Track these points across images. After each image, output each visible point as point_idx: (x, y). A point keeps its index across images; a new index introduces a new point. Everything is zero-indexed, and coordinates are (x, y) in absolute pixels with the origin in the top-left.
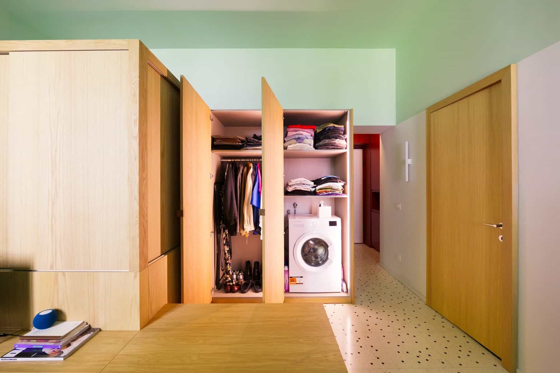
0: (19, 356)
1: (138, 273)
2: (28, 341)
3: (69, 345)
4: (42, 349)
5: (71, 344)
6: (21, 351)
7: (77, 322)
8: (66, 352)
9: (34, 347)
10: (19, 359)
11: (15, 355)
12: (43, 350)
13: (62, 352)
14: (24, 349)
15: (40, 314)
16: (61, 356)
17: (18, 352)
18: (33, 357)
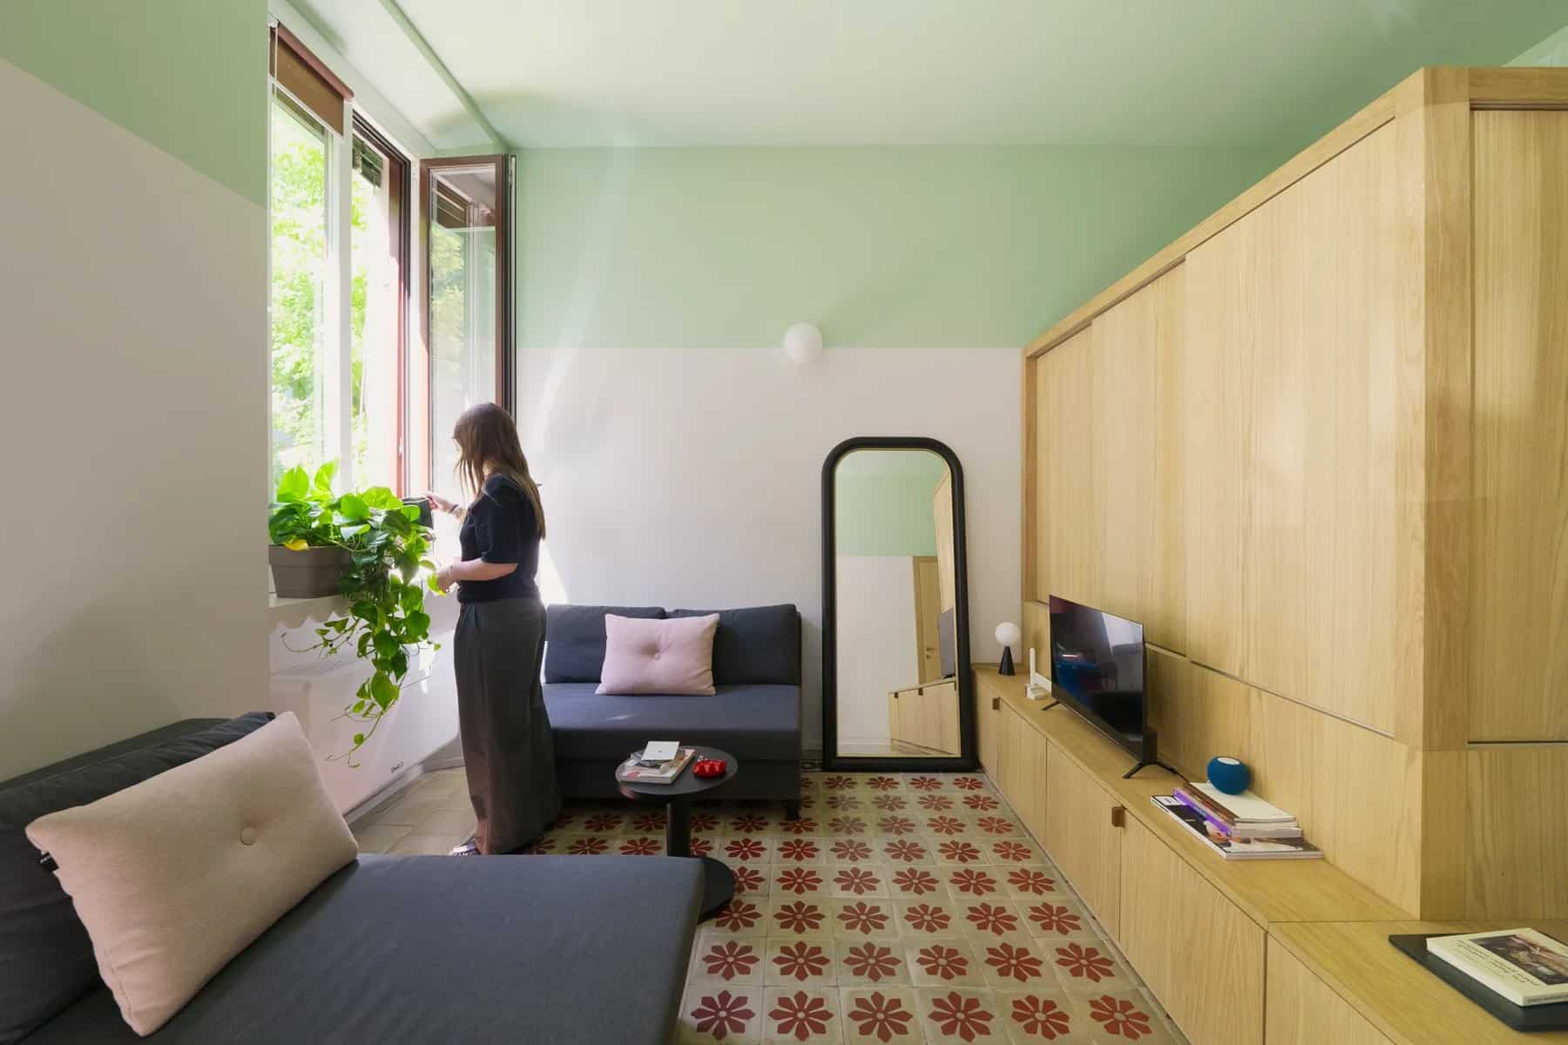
0: (1172, 808)
1: (1419, 755)
2: (1191, 795)
3: (1247, 841)
4: (1205, 819)
5: (1252, 843)
6: (1178, 804)
7: (1278, 811)
8: (1236, 848)
9: (1195, 808)
10: (1171, 814)
11: (1168, 804)
12: (1206, 823)
13: (1229, 845)
14: (1184, 804)
15: (1219, 759)
16: (1225, 848)
17: (1174, 802)
18: (1188, 822)
